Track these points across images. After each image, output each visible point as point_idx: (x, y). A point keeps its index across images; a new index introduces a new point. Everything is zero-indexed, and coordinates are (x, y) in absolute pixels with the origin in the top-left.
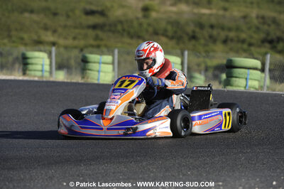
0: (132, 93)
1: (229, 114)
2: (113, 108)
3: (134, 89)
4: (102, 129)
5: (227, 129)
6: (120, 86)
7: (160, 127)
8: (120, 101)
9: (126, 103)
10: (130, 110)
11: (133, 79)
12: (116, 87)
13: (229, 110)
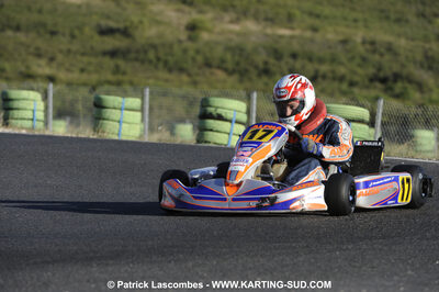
0: (269, 149)
1: (408, 180)
2: (241, 169)
3: (272, 143)
4: (225, 200)
5: (405, 202)
6: (251, 137)
7: (310, 197)
8: (250, 160)
9: (259, 163)
10: (264, 172)
11: (270, 128)
12: (245, 139)
13: (409, 176)
